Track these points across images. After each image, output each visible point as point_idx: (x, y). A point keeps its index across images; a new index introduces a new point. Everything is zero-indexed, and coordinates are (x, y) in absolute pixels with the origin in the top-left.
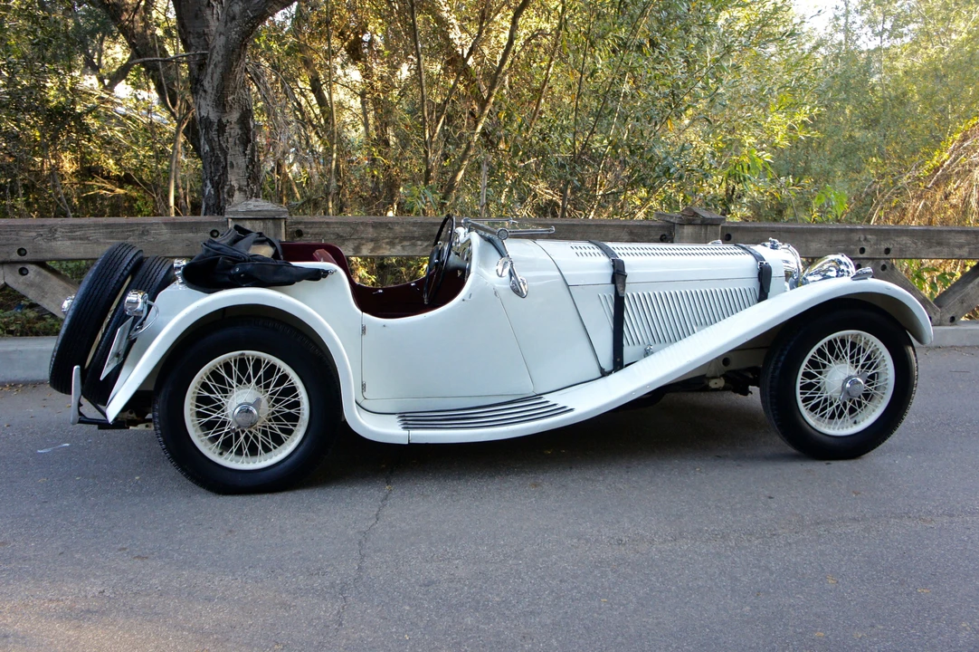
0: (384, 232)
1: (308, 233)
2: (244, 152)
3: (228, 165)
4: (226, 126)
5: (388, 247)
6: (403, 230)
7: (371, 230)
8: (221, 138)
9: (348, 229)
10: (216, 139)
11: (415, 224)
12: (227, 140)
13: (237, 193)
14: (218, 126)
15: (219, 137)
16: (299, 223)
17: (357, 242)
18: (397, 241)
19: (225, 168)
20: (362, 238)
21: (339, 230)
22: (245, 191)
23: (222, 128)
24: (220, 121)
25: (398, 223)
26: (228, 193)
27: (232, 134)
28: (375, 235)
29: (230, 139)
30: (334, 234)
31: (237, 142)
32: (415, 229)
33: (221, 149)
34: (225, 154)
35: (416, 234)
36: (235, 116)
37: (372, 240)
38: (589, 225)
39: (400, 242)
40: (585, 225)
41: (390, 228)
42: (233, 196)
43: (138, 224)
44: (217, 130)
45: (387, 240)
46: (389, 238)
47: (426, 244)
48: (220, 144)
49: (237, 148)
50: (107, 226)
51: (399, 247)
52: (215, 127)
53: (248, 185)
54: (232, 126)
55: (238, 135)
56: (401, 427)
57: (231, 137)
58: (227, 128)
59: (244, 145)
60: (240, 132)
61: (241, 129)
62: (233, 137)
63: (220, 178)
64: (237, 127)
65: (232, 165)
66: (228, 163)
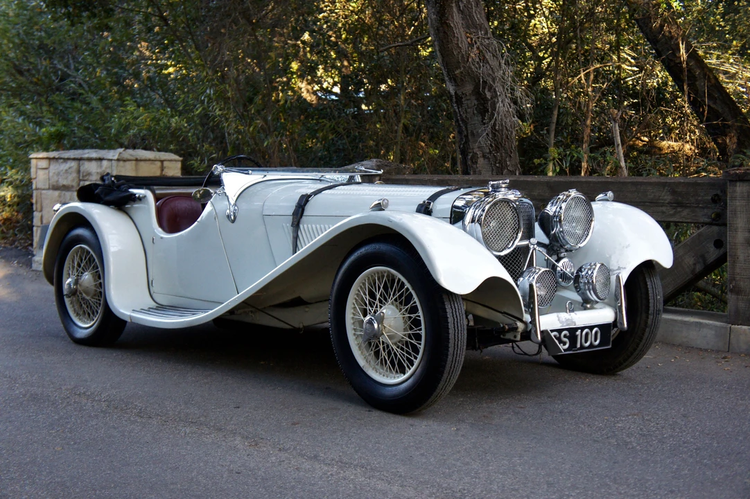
2: (482, 121)
3: (469, 134)
4: (462, 98)
8: (460, 109)
10: (457, 110)
12: (466, 110)
13: (481, 161)
14: (456, 98)
15: (458, 108)
16: (389, 180)
19: (467, 136)
22: (488, 158)
23: (459, 100)
24: (456, 93)
26: (472, 159)
27: (470, 105)
29: (468, 110)
31: (475, 112)
33: (462, 120)
34: (466, 124)
36: (469, 88)
42: (476, 162)
44: (456, 102)
48: (460, 115)
49: (476, 118)
52: (454, 100)
53: (490, 152)
54: (468, 97)
55: (475, 105)
56: (133, 310)
57: (468, 108)
58: (463, 100)
59: (482, 115)
60: (476, 103)
61: (477, 99)
62: (471, 108)
63: (463, 146)
64: (473, 98)
65: (473, 134)
66: (469, 132)
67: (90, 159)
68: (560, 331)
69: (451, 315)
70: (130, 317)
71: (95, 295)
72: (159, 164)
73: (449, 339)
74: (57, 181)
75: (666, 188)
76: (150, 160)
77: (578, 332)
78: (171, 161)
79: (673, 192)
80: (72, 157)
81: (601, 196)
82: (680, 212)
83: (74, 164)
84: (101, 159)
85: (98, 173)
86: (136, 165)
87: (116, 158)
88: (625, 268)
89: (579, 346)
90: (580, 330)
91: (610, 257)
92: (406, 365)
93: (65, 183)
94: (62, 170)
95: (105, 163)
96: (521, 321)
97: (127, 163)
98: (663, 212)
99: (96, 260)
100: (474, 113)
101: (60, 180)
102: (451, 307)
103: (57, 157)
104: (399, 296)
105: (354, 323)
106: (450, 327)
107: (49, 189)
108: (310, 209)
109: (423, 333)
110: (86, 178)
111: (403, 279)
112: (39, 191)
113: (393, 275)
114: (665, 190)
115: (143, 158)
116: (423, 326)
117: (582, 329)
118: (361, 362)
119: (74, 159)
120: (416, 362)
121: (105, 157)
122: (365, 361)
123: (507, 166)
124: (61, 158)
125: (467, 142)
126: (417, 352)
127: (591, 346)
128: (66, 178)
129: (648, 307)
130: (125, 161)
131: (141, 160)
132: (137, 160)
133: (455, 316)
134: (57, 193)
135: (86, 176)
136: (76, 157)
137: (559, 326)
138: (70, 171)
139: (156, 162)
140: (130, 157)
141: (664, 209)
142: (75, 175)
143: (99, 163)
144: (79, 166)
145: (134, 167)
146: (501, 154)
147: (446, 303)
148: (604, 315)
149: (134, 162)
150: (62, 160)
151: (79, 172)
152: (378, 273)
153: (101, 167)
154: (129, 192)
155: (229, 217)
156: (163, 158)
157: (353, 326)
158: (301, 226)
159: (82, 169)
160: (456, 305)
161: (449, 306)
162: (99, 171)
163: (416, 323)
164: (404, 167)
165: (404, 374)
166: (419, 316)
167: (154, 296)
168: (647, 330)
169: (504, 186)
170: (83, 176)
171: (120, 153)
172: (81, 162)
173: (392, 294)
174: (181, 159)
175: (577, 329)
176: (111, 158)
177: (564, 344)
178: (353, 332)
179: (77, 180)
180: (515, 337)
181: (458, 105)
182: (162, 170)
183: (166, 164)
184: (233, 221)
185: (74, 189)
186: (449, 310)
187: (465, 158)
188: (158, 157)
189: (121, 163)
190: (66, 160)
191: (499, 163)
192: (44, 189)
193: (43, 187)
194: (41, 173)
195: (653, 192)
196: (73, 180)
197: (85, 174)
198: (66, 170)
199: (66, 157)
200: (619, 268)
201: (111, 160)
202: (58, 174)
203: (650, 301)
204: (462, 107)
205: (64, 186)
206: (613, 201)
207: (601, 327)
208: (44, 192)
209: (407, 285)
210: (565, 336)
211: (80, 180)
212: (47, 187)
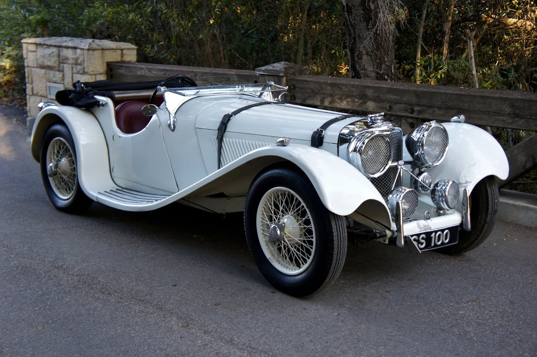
0: (337, 90)
1: (297, 87)
2: (367, 27)
3: (357, 37)
4: (352, 8)
5: (339, 101)
6: (347, 90)
7: (329, 88)
8: (350, 17)
9: (318, 86)
10: (348, 18)
11: (353, 86)
12: (354, 18)
13: (365, 57)
14: (347, 8)
15: (349, 16)
16: (293, 80)
17: (322, 96)
18: (344, 97)
19: (354, 38)
20: (325, 93)
21: (312, 86)
22: (371, 55)
23: (349, 10)
24: (347, 4)
25: (344, 84)
26: (358, 56)
27: (358, 14)
28: (332, 92)
29: (356, 18)
30: (310, 89)
31: (362, 19)
32: (354, 89)
33: (352, 25)
34: (354, 28)
35: (354, 94)
37: (330, 96)
38: (474, 96)
39: (346, 99)
40: (471, 95)
41: (339, 88)
42: (361, 58)
43: (226, 74)
44: (347, 12)
45: (338, 96)
46: (339, 95)
47: (360, 101)
48: (350, 22)
49: (362, 24)
50: (215, 74)
51: (345, 102)
53: (372, 51)
54: (356, 8)
55: (361, 14)
56: (99, 193)
57: (356, 16)
58: (352, 10)
59: (367, 22)
60: (363, 13)
61: (363, 10)
62: (358, 16)
63: (352, 46)
64: (360, 8)
65: (359, 37)
66: (356, 35)
67: (67, 47)
68: (418, 235)
69: (336, 230)
70: (97, 198)
71: (71, 176)
72: (120, 52)
73: (334, 248)
74: (43, 62)
75: (507, 102)
76: (112, 49)
77: (433, 235)
78: (129, 49)
79: (512, 106)
80: (54, 44)
81: (455, 118)
82: (516, 121)
83: (55, 50)
84: (75, 48)
85: (73, 58)
86: (102, 53)
87: (87, 47)
88: (471, 182)
89: (433, 245)
90: (434, 233)
91: (460, 173)
92: (301, 262)
93: (49, 64)
94: (46, 54)
95: (78, 51)
96: (389, 229)
97: (95, 52)
98: (503, 121)
99: (71, 151)
100: (360, 20)
101: (45, 61)
102: (336, 224)
103: (42, 43)
104: (297, 211)
105: (262, 225)
106: (334, 239)
107: (37, 67)
108: (231, 127)
109: (314, 240)
110: (64, 62)
111: (300, 199)
112: (30, 68)
113: (292, 195)
114: (506, 104)
115: (108, 47)
116: (314, 235)
117: (436, 232)
118: (268, 255)
119: (55, 46)
120: (309, 261)
121: (79, 46)
122: (270, 254)
123: (385, 62)
124: (45, 45)
125: (354, 43)
126: (310, 254)
127: (443, 243)
128: (50, 60)
129: (487, 209)
130: (93, 50)
131: (106, 49)
132: (103, 49)
133: (339, 231)
134: (43, 71)
135: (65, 60)
136: (57, 44)
137: (418, 231)
138: (52, 55)
139: (117, 51)
140: (97, 47)
141: (504, 118)
142: (56, 58)
143: (74, 50)
144: (59, 52)
145: (101, 55)
146: (381, 52)
147: (332, 221)
148: (453, 219)
149: (101, 51)
150: (46, 46)
151: (59, 56)
152: (281, 191)
153: (76, 54)
154: (95, 98)
155: (169, 126)
156: (123, 47)
157: (261, 227)
158: (224, 139)
159: (61, 54)
160: (340, 222)
161: (335, 224)
162: (74, 57)
163: (309, 232)
164: (306, 69)
165: (300, 268)
166: (311, 228)
167: (115, 179)
168: (486, 225)
169: (380, 118)
170: (62, 60)
171: (90, 44)
172: (61, 49)
173: (291, 208)
174: (136, 47)
175: (431, 232)
176: (82, 47)
177: (422, 244)
178: (262, 232)
179: (57, 62)
180: (384, 241)
181: (348, 14)
182: (122, 57)
183: (125, 52)
184: (173, 130)
185: (56, 69)
186: (334, 227)
187: (353, 55)
188: (118, 47)
189: (91, 52)
190: (49, 46)
191: (379, 59)
192: (33, 67)
193: (33, 66)
194: (30, 54)
195: (496, 105)
196: (55, 62)
197: (63, 58)
198: (50, 54)
199: (49, 44)
200: (467, 182)
201: (83, 49)
202: (44, 57)
203: (490, 204)
204: (351, 15)
205: (48, 66)
206: (464, 122)
207: (450, 229)
208: (33, 69)
209: (303, 204)
210: (423, 238)
211: (60, 63)
212: (36, 66)
